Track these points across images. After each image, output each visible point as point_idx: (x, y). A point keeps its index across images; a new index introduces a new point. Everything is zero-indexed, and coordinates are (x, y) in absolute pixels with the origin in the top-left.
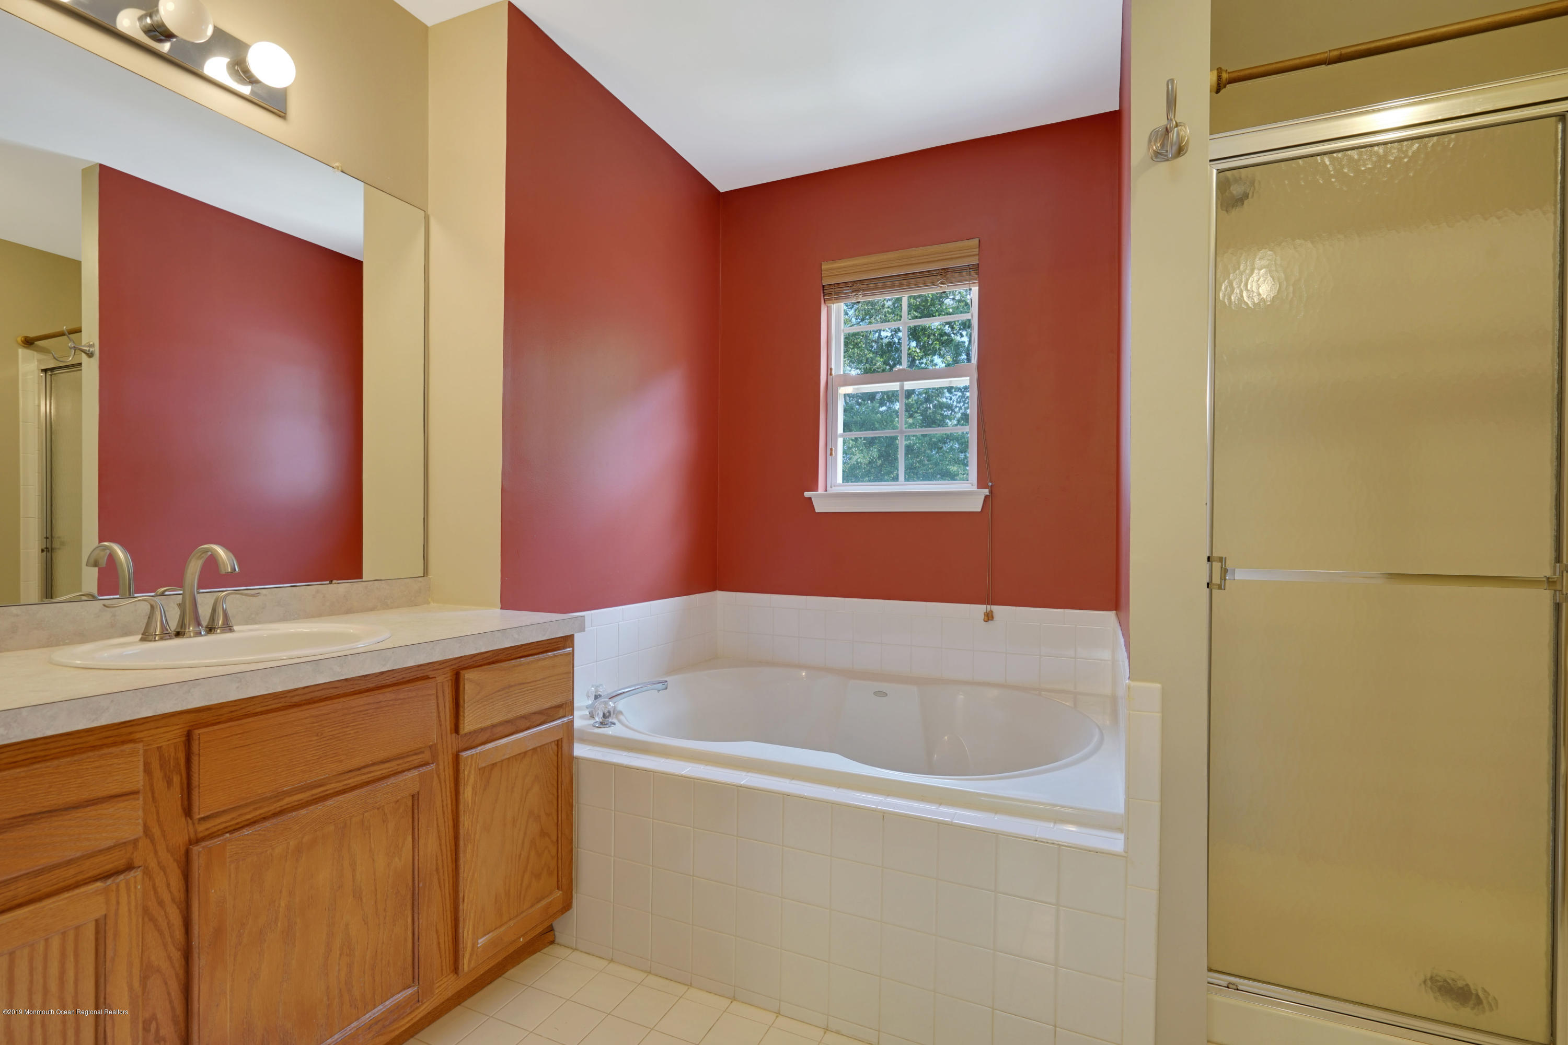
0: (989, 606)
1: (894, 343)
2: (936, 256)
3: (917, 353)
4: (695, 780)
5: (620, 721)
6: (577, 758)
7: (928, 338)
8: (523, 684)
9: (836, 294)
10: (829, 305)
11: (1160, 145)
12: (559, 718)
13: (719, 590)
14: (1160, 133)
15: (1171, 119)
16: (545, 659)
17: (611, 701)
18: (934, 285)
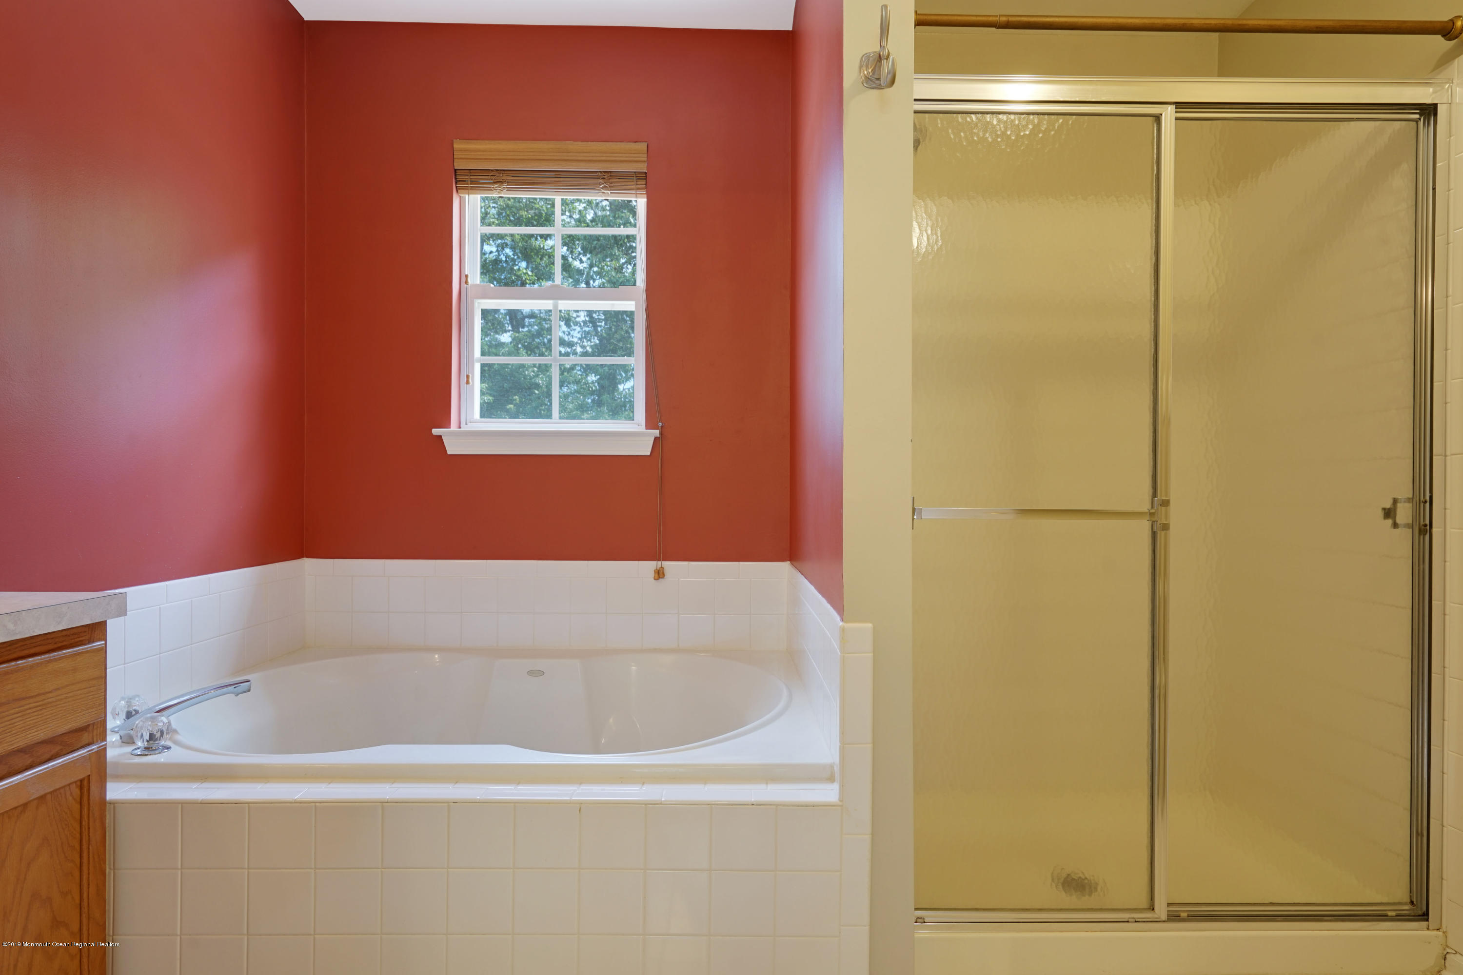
0: (659, 563)
1: (501, 261)
2: (597, 155)
3: (529, 275)
4: (317, 804)
5: (176, 743)
6: (114, 803)
7: (541, 259)
8: (23, 699)
9: (472, 182)
10: (461, 195)
11: (872, 70)
12: (83, 747)
13: (308, 557)
14: (871, 59)
15: (884, 47)
16: (61, 658)
17: (163, 716)
18: (594, 189)
